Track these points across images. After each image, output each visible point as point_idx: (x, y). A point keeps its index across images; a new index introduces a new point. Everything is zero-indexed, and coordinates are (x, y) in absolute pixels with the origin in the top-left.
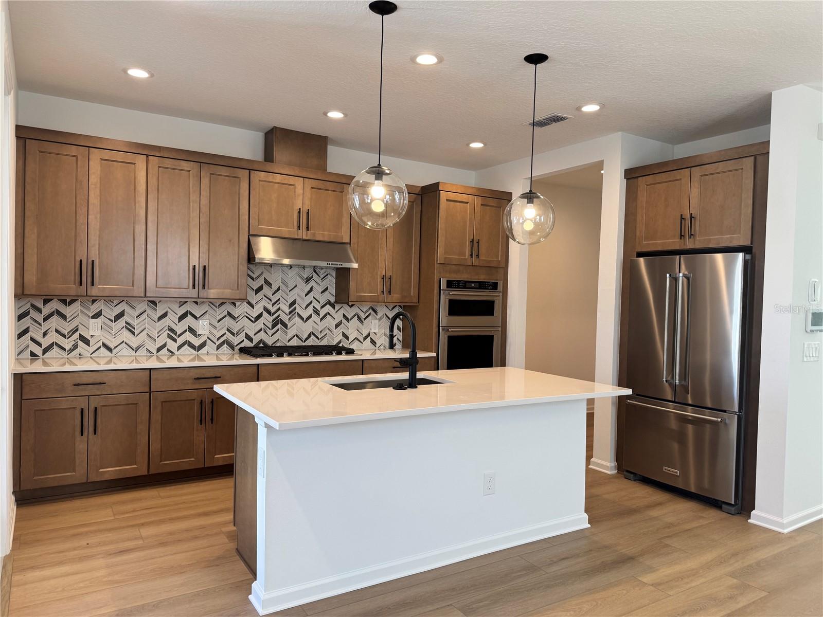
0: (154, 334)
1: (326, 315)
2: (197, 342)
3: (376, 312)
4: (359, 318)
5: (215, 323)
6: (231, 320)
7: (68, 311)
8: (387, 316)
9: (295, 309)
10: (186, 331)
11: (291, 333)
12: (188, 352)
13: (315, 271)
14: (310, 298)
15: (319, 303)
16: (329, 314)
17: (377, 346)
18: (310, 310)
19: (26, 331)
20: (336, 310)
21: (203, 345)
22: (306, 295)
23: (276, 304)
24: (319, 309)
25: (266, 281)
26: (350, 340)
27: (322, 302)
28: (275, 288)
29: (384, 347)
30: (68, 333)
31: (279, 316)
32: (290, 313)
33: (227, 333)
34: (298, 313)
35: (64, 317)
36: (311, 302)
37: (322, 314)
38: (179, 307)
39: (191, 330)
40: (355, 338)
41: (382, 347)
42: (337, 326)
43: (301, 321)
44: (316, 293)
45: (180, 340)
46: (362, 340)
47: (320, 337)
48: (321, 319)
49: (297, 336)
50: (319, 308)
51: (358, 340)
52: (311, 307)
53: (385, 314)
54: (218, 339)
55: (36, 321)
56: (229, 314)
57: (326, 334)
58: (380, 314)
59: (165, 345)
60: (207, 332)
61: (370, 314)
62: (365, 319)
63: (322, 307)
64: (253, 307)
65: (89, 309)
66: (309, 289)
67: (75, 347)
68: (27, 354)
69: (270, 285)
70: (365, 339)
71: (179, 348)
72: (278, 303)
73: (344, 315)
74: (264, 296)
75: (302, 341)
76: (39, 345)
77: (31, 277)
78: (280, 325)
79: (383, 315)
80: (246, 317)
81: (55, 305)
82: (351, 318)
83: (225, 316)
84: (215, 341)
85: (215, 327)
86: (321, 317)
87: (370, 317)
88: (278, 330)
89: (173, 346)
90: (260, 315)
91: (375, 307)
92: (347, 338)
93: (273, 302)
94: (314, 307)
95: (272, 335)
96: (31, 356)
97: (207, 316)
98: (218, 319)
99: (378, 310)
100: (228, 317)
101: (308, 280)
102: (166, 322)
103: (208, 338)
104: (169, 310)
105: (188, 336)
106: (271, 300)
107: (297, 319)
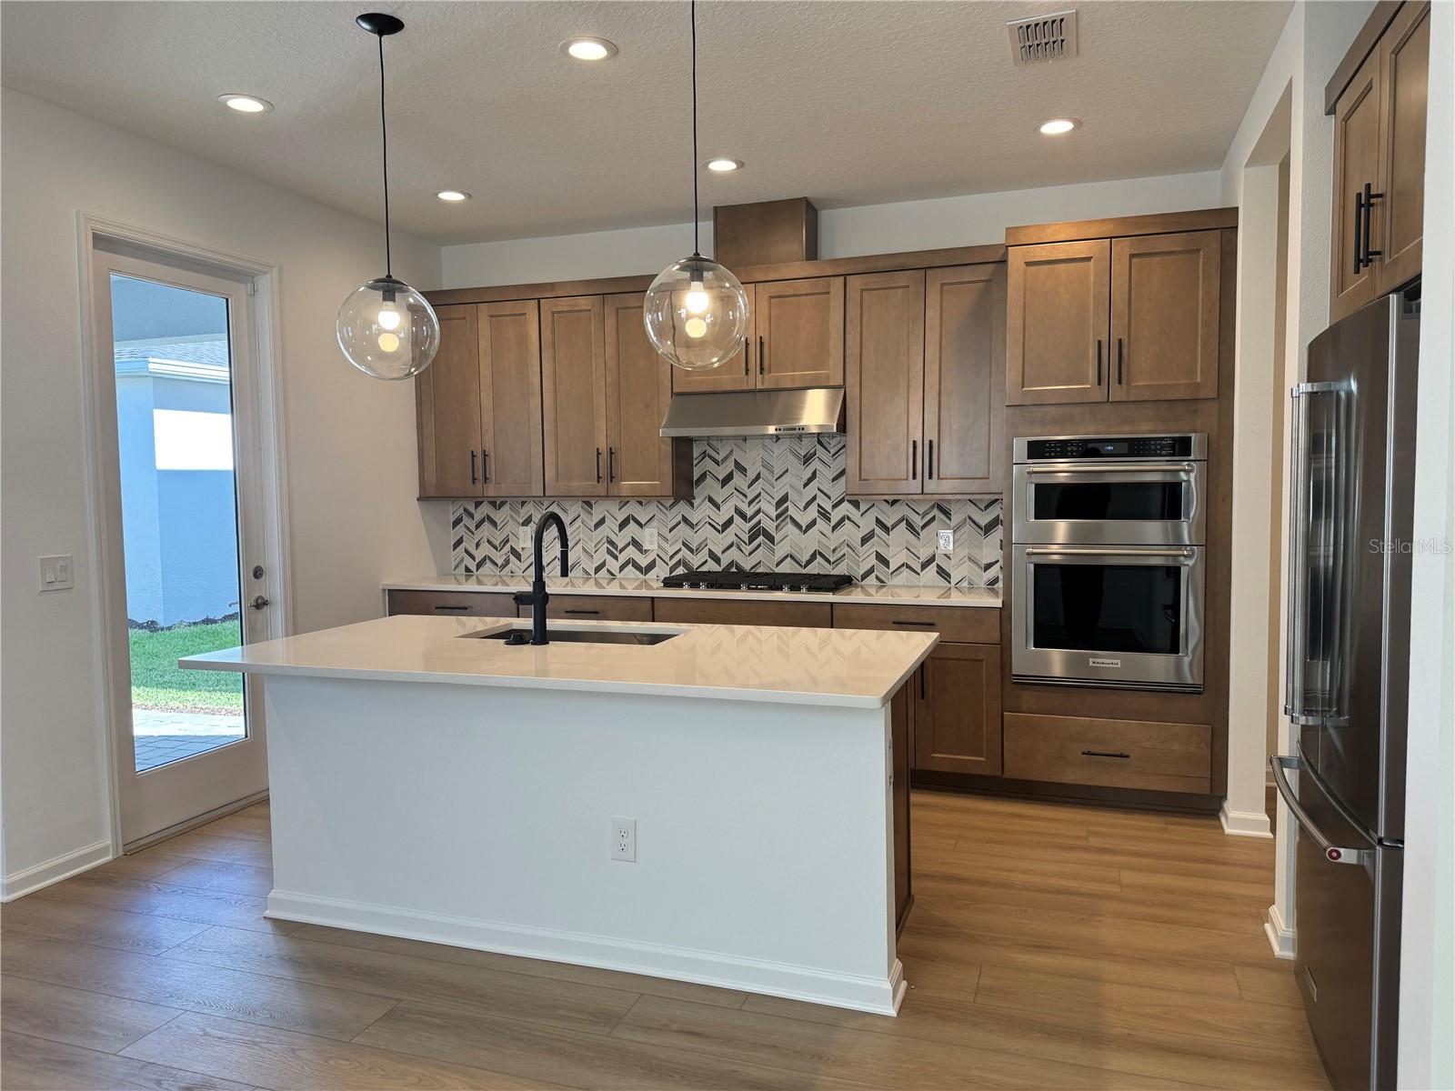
0: (591, 548)
1: (842, 520)
2: (644, 562)
3: (947, 513)
4: (910, 526)
5: (665, 532)
6: (688, 529)
7: (498, 516)
8: (974, 522)
9: (787, 509)
10: (629, 544)
11: (781, 550)
12: (632, 576)
13: (820, 442)
14: (812, 490)
15: (829, 498)
16: (849, 519)
17: (954, 581)
18: (813, 512)
19: (460, 542)
20: (862, 511)
21: (652, 566)
22: (805, 485)
23: (754, 503)
24: (829, 510)
25: (737, 464)
26: (893, 567)
27: (835, 496)
28: (751, 475)
29: (969, 583)
30: (500, 544)
31: (759, 522)
32: (778, 517)
33: (683, 548)
34: (791, 517)
35: (494, 524)
36: (814, 498)
37: (835, 517)
38: (620, 509)
39: (635, 543)
40: (903, 565)
41: (965, 584)
42: (865, 540)
43: (798, 531)
44: (823, 481)
45: (623, 558)
46: (918, 568)
47: (832, 561)
48: (834, 528)
49: (792, 557)
50: (829, 508)
51: (908, 567)
52: (814, 507)
53: (969, 518)
54: (671, 557)
55: (468, 529)
56: (685, 519)
57: (844, 555)
58: (956, 518)
59: (603, 565)
60: (655, 547)
61: (933, 519)
62: (924, 527)
63: (835, 506)
64: (718, 508)
65: (518, 513)
66: (809, 475)
67: (507, 562)
68: (462, 569)
69: (743, 470)
70: (924, 566)
71: (622, 568)
72: (757, 500)
73: (878, 521)
74: (735, 489)
75: (801, 566)
76: (473, 558)
77: (431, 477)
78: (761, 537)
79: (965, 520)
80: (709, 523)
81: (485, 509)
82: (894, 526)
83: (679, 523)
84: (667, 560)
85: (666, 540)
86: (833, 524)
87: (934, 524)
88: (759, 545)
89: (613, 565)
90: (730, 522)
91: (945, 505)
92: (886, 563)
93: (750, 498)
94: (819, 506)
95: (750, 554)
96: (466, 571)
97: (655, 523)
98: (670, 526)
99: (953, 509)
100: (682, 524)
101: (807, 459)
102: (605, 531)
103: (658, 556)
104: (607, 515)
105: (631, 552)
106: (746, 497)
107: (790, 527)
